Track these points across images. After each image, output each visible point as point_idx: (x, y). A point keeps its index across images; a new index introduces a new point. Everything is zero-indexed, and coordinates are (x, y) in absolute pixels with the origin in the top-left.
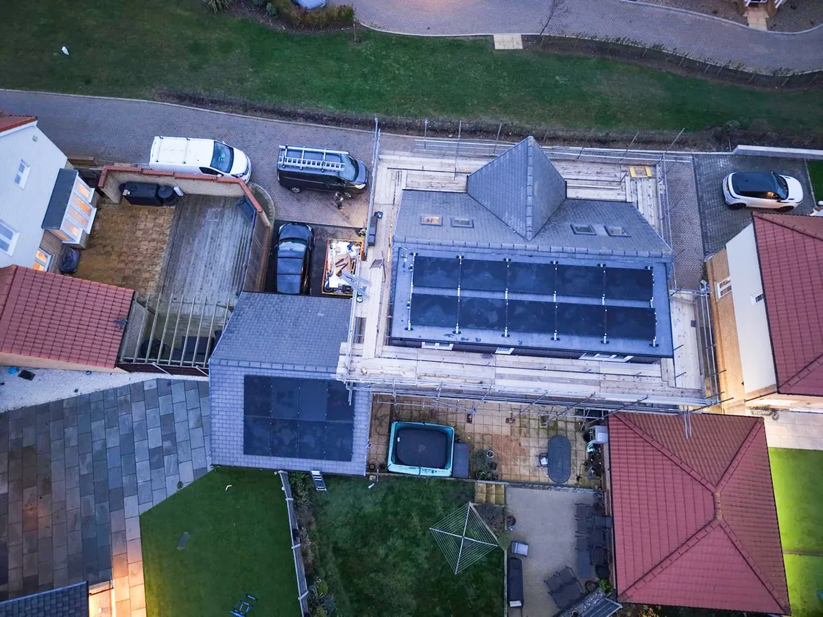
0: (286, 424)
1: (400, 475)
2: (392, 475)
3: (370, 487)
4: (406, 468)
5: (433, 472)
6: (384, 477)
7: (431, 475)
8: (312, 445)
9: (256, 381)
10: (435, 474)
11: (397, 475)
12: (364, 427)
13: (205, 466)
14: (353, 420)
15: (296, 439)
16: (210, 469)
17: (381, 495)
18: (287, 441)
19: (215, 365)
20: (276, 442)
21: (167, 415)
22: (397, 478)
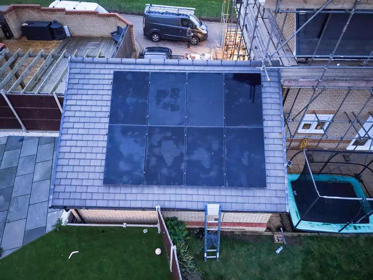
0: (169, 134)
1: (313, 234)
2: (303, 234)
3: (278, 251)
4: (318, 225)
5: (355, 228)
6: (293, 237)
7: (355, 231)
8: (206, 164)
9: (129, 77)
10: (359, 231)
11: (309, 234)
12: (278, 135)
13: (44, 225)
14: (262, 124)
15: (182, 155)
16: (49, 229)
17: (298, 263)
18: (169, 160)
19: (77, 62)
20: (153, 161)
21: (9, 168)
22: (311, 238)
